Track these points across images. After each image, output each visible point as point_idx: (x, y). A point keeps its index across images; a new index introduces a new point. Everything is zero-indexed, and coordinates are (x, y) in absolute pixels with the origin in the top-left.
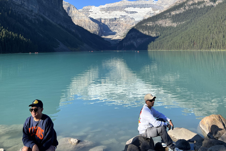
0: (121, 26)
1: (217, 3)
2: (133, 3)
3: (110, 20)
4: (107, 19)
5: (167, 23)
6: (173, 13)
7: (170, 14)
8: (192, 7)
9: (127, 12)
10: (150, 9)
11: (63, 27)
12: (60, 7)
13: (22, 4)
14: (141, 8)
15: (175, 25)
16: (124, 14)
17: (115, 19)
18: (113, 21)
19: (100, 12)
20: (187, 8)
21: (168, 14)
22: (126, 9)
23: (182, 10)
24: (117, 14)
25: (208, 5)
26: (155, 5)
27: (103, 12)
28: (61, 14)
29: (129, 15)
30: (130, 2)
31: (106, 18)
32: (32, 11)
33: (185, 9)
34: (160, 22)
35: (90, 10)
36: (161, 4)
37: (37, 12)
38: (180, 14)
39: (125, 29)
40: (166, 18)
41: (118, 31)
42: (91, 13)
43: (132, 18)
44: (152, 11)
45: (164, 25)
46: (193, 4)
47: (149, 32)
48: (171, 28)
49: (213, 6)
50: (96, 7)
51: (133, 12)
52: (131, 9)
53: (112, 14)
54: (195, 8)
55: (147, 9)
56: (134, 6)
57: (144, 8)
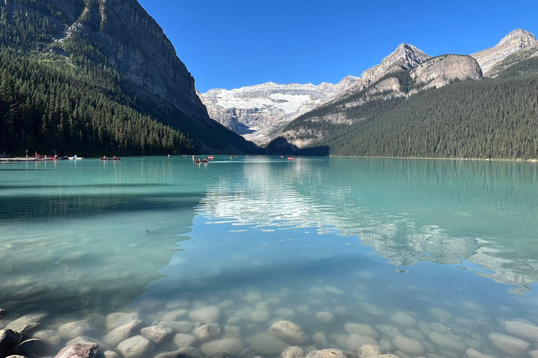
0: (265, 121)
1: (410, 94)
2: (282, 87)
3: (248, 111)
4: (244, 110)
5: (338, 119)
6: (348, 105)
7: (344, 107)
8: (375, 98)
9: (273, 101)
10: (307, 98)
11: (197, 119)
12: (192, 91)
13: (145, 85)
14: (293, 94)
15: (350, 122)
16: (268, 102)
17: (256, 110)
18: (253, 113)
19: (233, 98)
20: (368, 99)
21: (341, 106)
22: (272, 96)
23: (361, 102)
24: (258, 103)
25: (396, 95)
26: (315, 91)
27: (238, 99)
28: (193, 101)
29: (277, 105)
30: (278, 86)
31: (242, 107)
32: (158, 96)
33: (365, 100)
34: (329, 117)
35: (218, 96)
36: (322, 90)
37: (164, 97)
38: (358, 107)
39: (271, 125)
40: (338, 113)
41: (260, 127)
42: (219, 99)
43: (281, 110)
44: (309, 100)
45: (334, 121)
46: (376, 94)
47: (313, 132)
48: (344, 126)
49: (404, 98)
50: (228, 91)
51: (281, 101)
52: (280, 96)
53: (251, 102)
54: (380, 100)
55: (301, 96)
56: (284, 92)
57: (298, 95)
